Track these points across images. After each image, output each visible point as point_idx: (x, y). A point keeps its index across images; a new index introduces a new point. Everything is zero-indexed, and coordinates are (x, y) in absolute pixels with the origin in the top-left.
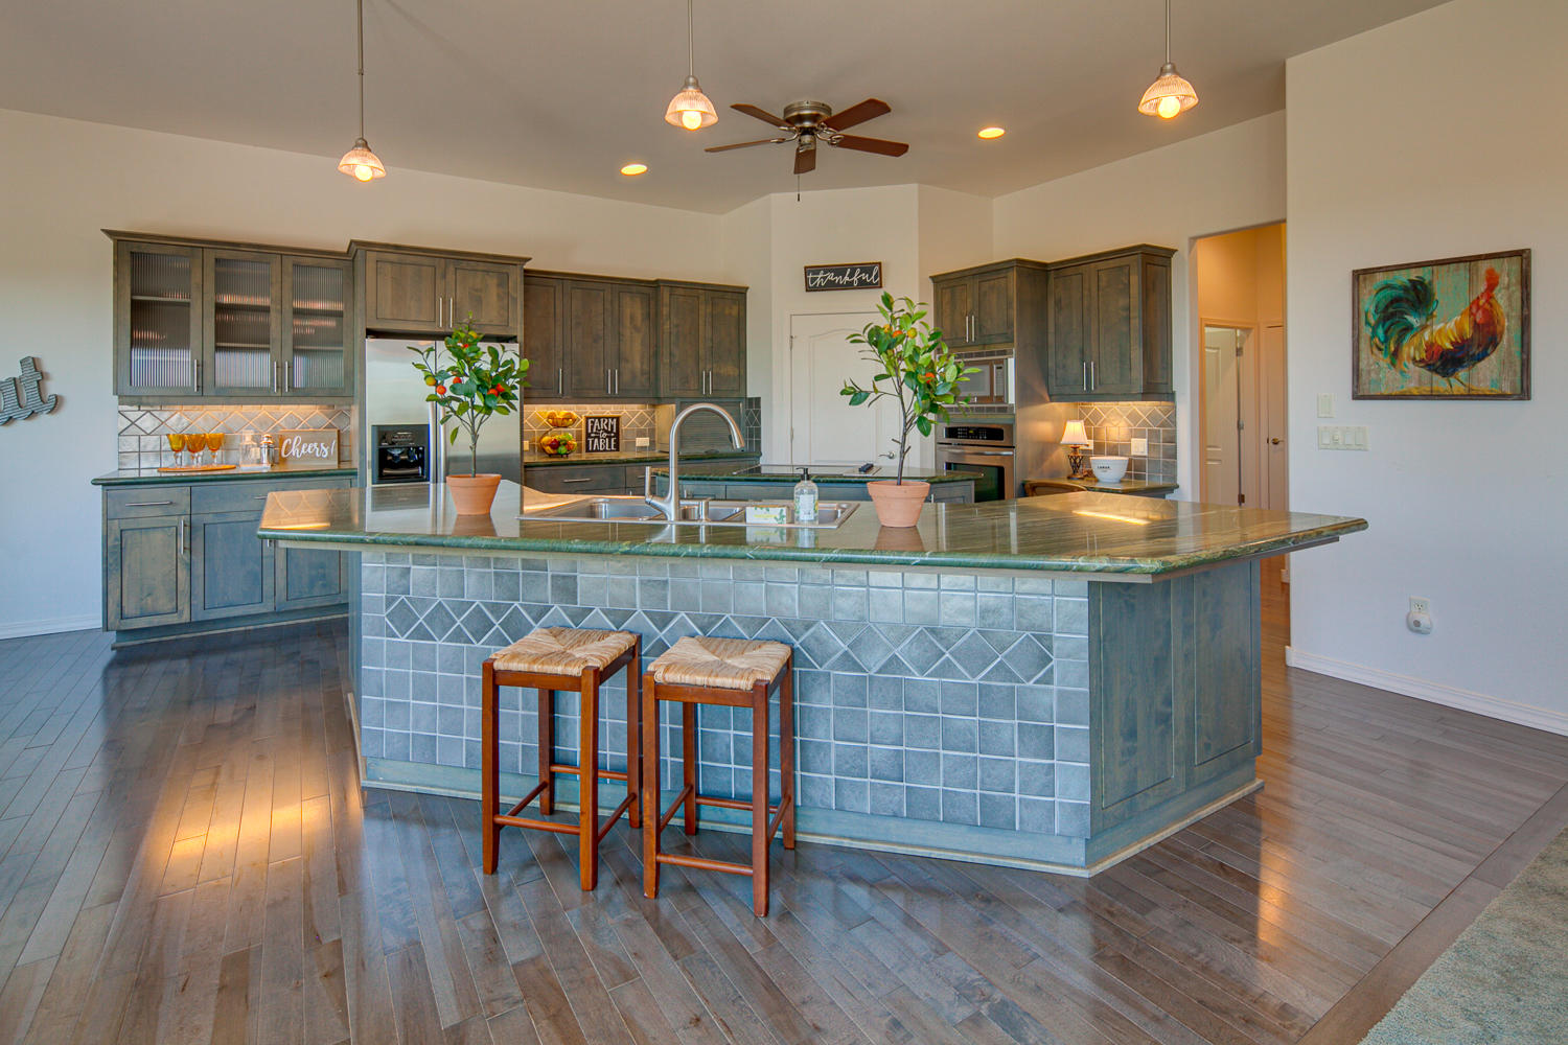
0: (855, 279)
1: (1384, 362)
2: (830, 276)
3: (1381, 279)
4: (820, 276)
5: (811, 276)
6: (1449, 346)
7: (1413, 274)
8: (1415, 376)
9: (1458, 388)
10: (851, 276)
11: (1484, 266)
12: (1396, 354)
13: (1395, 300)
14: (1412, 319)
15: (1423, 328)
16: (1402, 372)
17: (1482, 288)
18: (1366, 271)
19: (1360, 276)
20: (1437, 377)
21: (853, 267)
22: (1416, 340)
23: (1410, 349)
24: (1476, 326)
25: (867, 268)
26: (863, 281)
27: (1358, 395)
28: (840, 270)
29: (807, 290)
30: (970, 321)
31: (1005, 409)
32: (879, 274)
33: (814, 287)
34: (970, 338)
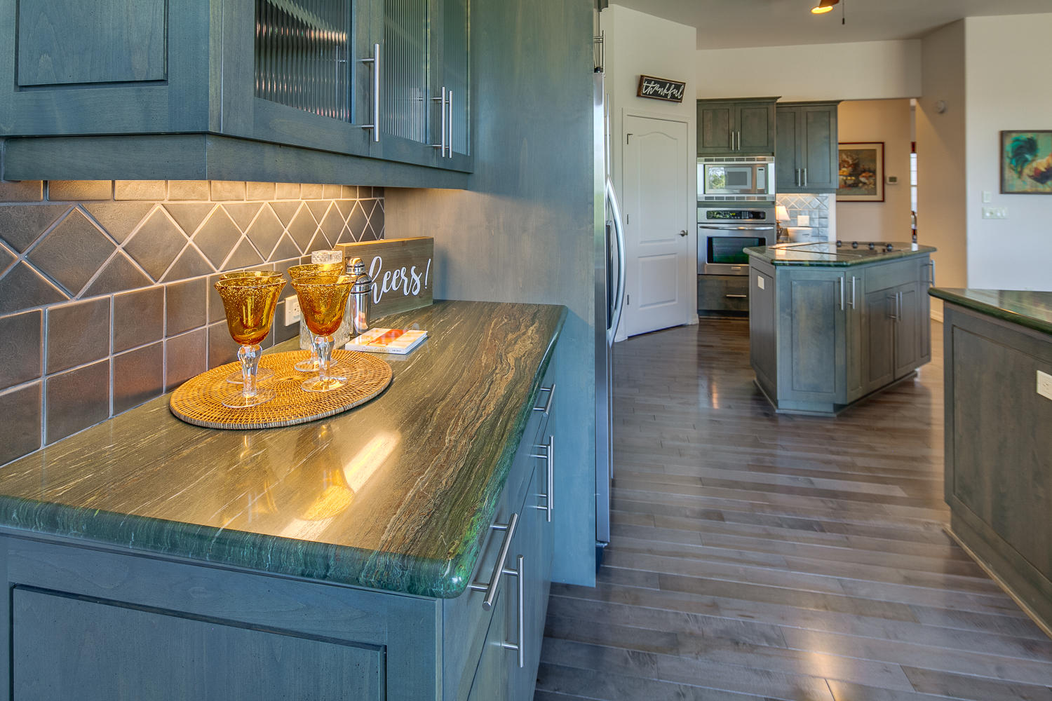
0: (670, 92)
1: (1015, 175)
2: (657, 87)
3: (1014, 136)
4: (651, 85)
5: (645, 84)
6: (1043, 170)
7: (1029, 135)
8: (1029, 184)
9: (1048, 190)
10: (668, 90)
12: (1020, 173)
13: (1020, 147)
14: (1028, 156)
15: (1033, 161)
16: (1024, 181)
19: (1003, 135)
20: (1039, 184)
21: (671, 83)
22: (1030, 166)
23: (1027, 171)
25: (679, 86)
26: (673, 96)
27: (1003, 191)
28: (662, 83)
29: (638, 95)
30: (736, 135)
31: (765, 198)
32: (682, 93)
33: (644, 94)
34: (736, 147)
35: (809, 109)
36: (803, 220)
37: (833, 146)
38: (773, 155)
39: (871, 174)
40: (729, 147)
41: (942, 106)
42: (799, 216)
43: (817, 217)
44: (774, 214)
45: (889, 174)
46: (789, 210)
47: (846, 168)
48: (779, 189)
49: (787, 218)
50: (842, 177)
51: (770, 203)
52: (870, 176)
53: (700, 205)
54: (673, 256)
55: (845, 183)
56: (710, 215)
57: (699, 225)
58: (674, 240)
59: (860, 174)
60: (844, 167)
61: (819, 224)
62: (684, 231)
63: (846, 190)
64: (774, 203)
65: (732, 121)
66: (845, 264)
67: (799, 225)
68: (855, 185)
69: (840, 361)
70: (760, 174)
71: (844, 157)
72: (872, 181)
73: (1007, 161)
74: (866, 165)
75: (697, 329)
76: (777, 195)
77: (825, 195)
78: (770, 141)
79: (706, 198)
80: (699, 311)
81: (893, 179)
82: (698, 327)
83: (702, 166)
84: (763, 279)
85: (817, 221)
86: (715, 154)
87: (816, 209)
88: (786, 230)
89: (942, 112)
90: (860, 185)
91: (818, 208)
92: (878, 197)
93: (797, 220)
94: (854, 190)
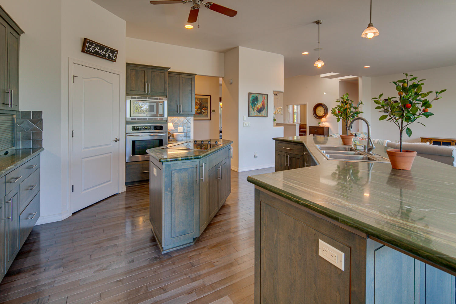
0: (107, 54)
1: (252, 110)
2: (97, 49)
4: (93, 47)
5: (88, 45)
6: (260, 108)
7: (256, 95)
8: (256, 113)
9: (261, 115)
10: (106, 52)
11: (264, 95)
12: (254, 109)
13: (254, 99)
14: (256, 103)
16: (254, 112)
17: (263, 99)
18: (251, 93)
19: (249, 94)
20: (258, 113)
21: (108, 48)
22: (256, 107)
24: (263, 105)
25: (113, 51)
26: (109, 56)
27: (249, 116)
28: (102, 47)
29: (83, 51)
30: (148, 85)
31: (163, 119)
32: (116, 56)
33: (87, 51)
34: (148, 92)
35: (183, 76)
36: (180, 129)
37: (193, 95)
38: (167, 97)
39: (206, 108)
40: (144, 91)
41: (231, 81)
42: (178, 128)
43: (186, 127)
44: (167, 127)
45: (212, 109)
46: (174, 125)
47: (198, 105)
48: (169, 115)
49: (173, 128)
50: (196, 109)
51: (165, 122)
52: (206, 109)
53: (127, 123)
54: (110, 154)
55: (197, 112)
56: (134, 129)
57: (127, 134)
58: (110, 144)
59: (202, 109)
60: (197, 105)
61: (187, 131)
62: (117, 139)
63: (197, 115)
64: (167, 121)
65: (146, 77)
66: (199, 157)
67: (179, 132)
68: (200, 113)
69: (197, 213)
70: (160, 107)
71: (197, 101)
72: (206, 111)
73: (250, 104)
74: (204, 105)
75: (125, 195)
76: (168, 117)
77: (189, 117)
78: (165, 89)
79: (132, 119)
80: (126, 184)
81: (214, 111)
82: (125, 193)
83: (129, 101)
84: (156, 170)
85: (186, 129)
86: (137, 95)
87: (186, 124)
88: (173, 134)
89: (231, 84)
90: (202, 113)
91: (187, 123)
92: (209, 118)
93: (178, 129)
94: (200, 115)
